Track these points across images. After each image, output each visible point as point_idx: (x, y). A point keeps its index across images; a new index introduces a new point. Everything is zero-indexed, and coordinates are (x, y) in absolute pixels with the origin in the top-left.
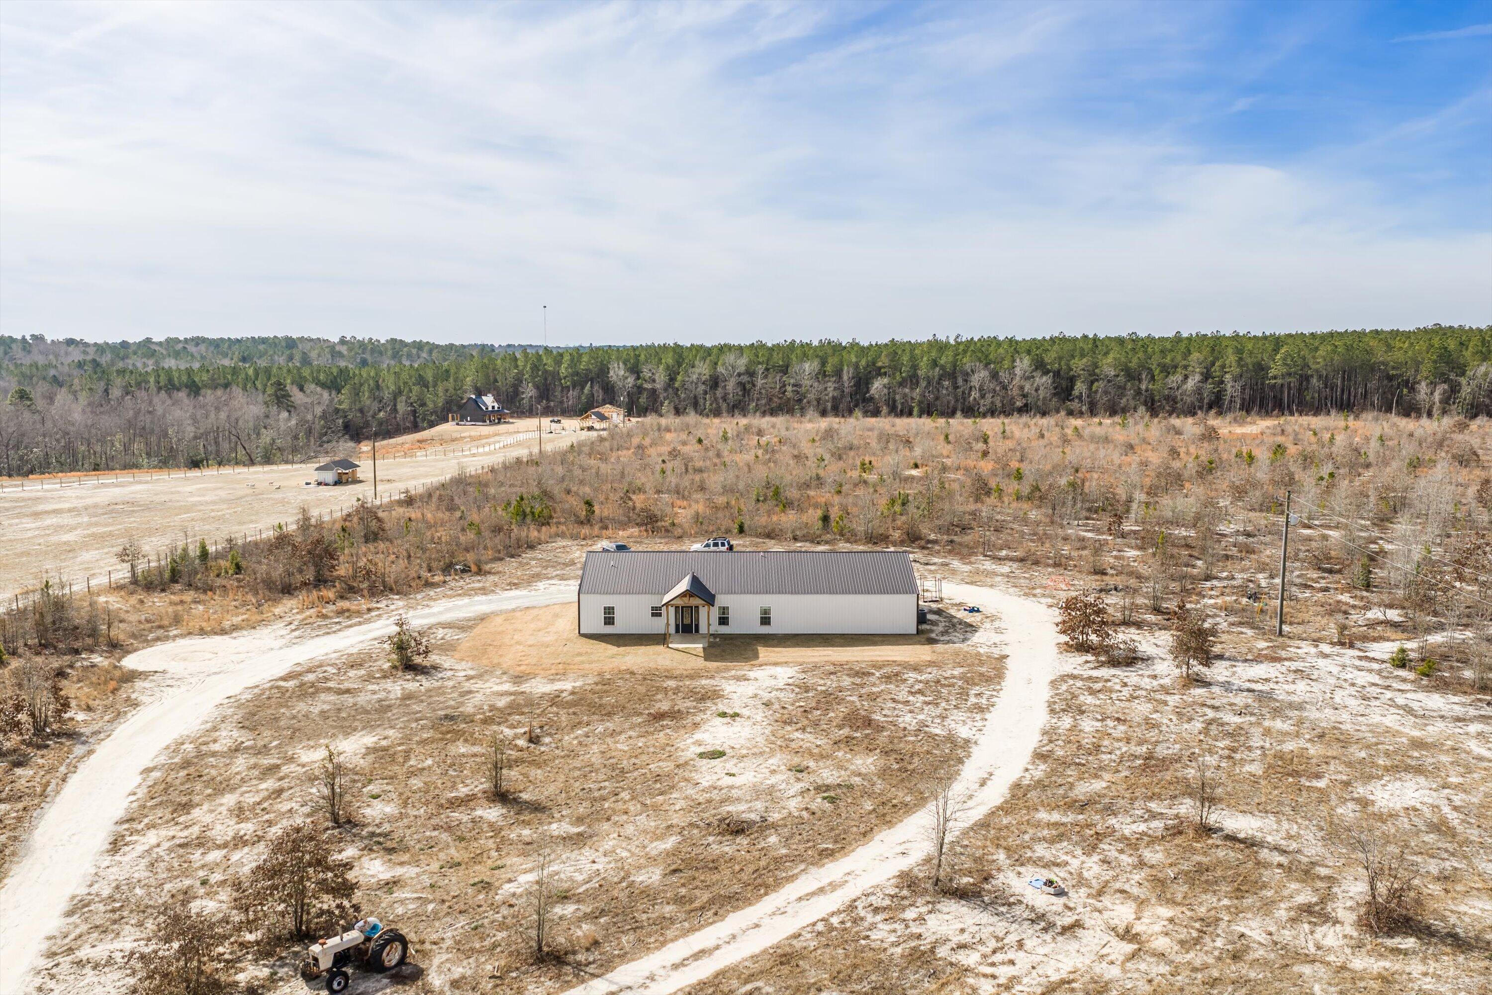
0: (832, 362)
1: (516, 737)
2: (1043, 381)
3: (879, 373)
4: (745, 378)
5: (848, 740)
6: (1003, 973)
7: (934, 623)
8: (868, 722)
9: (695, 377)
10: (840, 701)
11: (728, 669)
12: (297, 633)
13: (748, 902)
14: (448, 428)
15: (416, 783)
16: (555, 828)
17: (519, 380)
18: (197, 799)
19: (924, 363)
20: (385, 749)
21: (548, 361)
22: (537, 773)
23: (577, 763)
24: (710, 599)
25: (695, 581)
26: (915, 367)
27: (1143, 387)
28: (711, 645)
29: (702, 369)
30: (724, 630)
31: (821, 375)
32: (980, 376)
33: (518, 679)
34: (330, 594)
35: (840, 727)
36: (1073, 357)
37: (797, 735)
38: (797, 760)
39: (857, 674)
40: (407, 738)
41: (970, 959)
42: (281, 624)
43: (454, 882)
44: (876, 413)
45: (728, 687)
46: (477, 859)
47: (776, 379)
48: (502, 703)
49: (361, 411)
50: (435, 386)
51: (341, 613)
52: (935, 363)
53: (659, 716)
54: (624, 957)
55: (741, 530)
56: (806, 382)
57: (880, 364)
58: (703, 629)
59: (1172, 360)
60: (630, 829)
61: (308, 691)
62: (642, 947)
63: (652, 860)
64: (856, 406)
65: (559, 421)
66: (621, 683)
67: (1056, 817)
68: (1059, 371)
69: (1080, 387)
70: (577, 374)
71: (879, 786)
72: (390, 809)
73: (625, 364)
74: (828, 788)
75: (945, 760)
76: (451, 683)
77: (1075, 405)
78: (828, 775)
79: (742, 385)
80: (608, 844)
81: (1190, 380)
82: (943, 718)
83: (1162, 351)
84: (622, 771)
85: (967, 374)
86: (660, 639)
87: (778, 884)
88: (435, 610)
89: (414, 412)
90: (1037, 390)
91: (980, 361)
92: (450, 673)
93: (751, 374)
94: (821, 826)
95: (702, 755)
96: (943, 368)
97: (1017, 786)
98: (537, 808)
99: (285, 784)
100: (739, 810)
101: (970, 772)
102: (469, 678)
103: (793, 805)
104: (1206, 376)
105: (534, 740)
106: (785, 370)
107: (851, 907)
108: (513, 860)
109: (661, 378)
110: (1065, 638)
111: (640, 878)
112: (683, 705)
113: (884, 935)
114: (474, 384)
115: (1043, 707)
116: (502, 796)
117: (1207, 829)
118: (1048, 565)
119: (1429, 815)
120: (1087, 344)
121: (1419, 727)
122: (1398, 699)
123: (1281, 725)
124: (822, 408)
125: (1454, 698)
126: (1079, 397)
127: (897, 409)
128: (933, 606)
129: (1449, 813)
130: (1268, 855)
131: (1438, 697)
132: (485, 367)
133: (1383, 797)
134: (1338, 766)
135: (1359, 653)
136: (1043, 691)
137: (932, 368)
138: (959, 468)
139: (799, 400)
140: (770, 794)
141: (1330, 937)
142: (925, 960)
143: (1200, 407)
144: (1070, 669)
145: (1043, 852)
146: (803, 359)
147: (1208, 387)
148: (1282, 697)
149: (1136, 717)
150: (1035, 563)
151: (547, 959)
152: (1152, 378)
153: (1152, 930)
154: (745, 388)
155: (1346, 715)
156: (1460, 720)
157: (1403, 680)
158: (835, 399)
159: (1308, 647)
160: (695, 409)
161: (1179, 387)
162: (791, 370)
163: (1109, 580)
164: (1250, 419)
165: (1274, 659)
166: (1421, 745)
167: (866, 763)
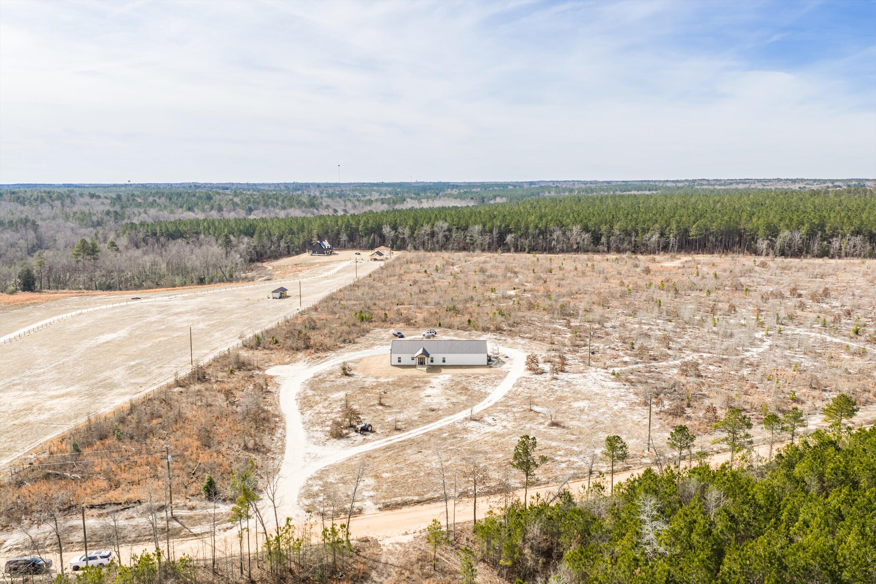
0: (489, 225)
1: (381, 392)
2: (587, 236)
3: (510, 232)
4: (447, 233)
5: (461, 393)
6: (478, 431)
7: (493, 361)
8: (467, 389)
9: (423, 232)
10: (460, 384)
11: (433, 375)
12: (309, 364)
13: (434, 422)
14: (306, 256)
15: (361, 402)
16: (394, 410)
17: (338, 233)
18: (312, 405)
19: (532, 226)
20: (349, 395)
21: (353, 223)
22: (387, 400)
23: (396, 398)
24: (428, 355)
25: (424, 350)
26: (527, 228)
28: (428, 368)
29: (427, 228)
30: (432, 364)
31: (483, 233)
32: (558, 233)
33: (377, 378)
34: (313, 351)
35: (459, 390)
36: (602, 223)
37: (449, 392)
38: (447, 397)
39: (467, 377)
40: (354, 393)
41: (473, 429)
42: (302, 361)
43: (376, 419)
44: (509, 251)
45: (433, 380)
46: (379, 415)
47: (461, 234)
48: (375, 384)
50: (298, 234)
51: (319, 357)
52: (536, 227)
53: (415, 387)
54: (411, 429)
55: (440, 325)
56: (476, 236)
57: (510, 227)
58: (426, 364)
59: (648, 225)
60: (410, 410)
61: (323, 381)
62: (414, 428)
63: (415, 415)
64: (500, 246)
65: (359, 254)
66: (404, 379)
67: (501, 408)
68: (595, 231)
69: (603, 239)
70: (367, 229)
71: (465, 402)
73: (390, 225)
74: (453, 403)
75: (482, 397)
76: (359, 379)
77: (601, 247)
78: (454, 400)
79: (446, 236)
80: (406, 413)
81: (654, 236)
82: (485, 388)
83: (643, 221)
84: (407, 399)
85: (552, 232)
86: (414, 366)
87: (440, 419)
88: (345, 356)
89: (288, 247)
90: (584, 240)
91: (558, 226)
92: (358, 376)
93: (449, 230)
94: (451, 410)
95: (425, 396)
96: (540, 229)
97: (496, 402)
98: (389, 407)
99: (331, 402)
100: (434, 407)
101: (486, 400)
102: (364, 378)
103: (445, 406)
104: (662, 235)
105: (385, 393)
106: (466, 229)
107: (454, 422)
108: (387, 416)
109: (407, 232)
110: (526, 367)
111: (413, 418)
112: (421, 385)
113: (459, 426)
114: (318, 235)
115: (512, 385)
116: (381, 404)
117: (531, 410)
118: (538, 340)
119: (582, 408)
120: (609, 217)
121: (601, 390)
122: (603, 383)
123: (567, 390)
124: (483, 247)
125: (617, 383)
126: (603, 244)
127: (518, 249)
128: (496, 356)
129: (587, 408)
130: (540, 415)
131: (614, 383)
132: (322, 225)
133: (575, 405)
134: (572, 399)
135: (606, 371)
136: (514, 381)
137: (535, 230)
138: (531, 290)
139: (473, 244)
140: (441, 404)
141: (541, 427)
142: (465, 429)
143: (659, 250)
144: (524, 375)
145: (495, 414)
146: (475, 223)
147: (663, 240)
148: (574, 383)
149: (533, 388)
150: (535, 339)
151: (397, 429)
152: (637, 235)
153: (510, 426)
154: (447, 238)
155: (585, 387)
156: (613, 388)
157: (610, 378)
158: (489, 244)
159: (594, 369)
160: (424, 248)
161: (649, 240)
162: (469, 229)
163: (554, 347)
164: (678, 256)
165: (581, 373)
166: (596, 394)
167: (464, 398)
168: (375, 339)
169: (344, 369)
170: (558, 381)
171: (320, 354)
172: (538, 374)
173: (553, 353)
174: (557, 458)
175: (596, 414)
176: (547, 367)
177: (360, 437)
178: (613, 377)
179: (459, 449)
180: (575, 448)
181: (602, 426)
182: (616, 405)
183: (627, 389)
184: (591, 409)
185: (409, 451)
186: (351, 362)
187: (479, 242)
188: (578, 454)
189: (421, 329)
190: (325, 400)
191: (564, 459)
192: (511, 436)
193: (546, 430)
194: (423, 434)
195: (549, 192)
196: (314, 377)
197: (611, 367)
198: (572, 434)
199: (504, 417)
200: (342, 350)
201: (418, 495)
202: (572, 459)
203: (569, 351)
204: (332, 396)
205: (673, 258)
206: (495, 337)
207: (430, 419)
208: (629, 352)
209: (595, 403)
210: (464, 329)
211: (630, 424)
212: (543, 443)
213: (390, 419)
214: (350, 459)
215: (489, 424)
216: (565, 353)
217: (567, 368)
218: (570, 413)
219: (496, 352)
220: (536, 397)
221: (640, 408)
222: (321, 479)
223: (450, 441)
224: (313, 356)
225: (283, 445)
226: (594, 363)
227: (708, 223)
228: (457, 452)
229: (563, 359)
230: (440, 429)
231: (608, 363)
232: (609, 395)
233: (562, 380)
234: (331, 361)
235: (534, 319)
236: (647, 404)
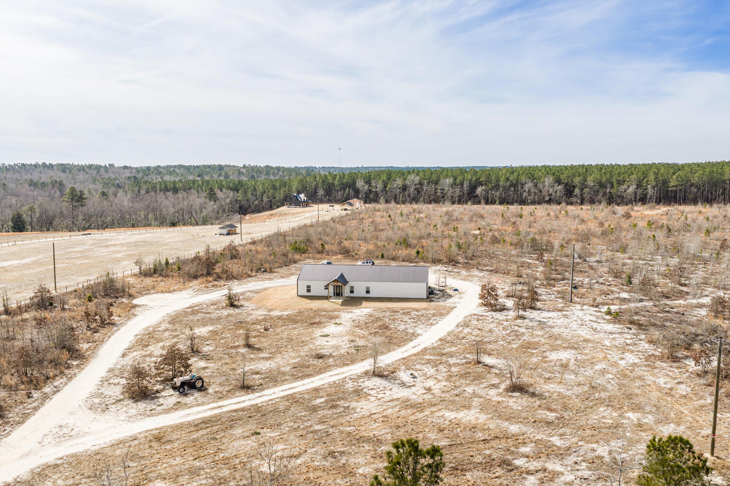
0: (460, 178)
1: (261, 329)
2: (559, 188)
3: (481, 184)
4: (418, 186)
5: (376, 333)
6: (380, 396)
7: (436, 294)
8: (387, 328)
9: (395, 185)
10: (381, 320)
11: (347, 309)
12: (196, 293)
13: (314, 376)
14: (284, 209)
15: (222, 341)
16: (262, 355)
17: (316, 187)
18: (150, 344)
19: (502, 179)
20: (215, 331)
21: (330, 178)
22: (263, 340)
23: (278, 337)
25: (340, 275)
26: (498, 181)
27: (608, 190)
28: (346, 301)
29: (399, 182)
30: (352, 295)
31: (454, 185)
32: (529, 185)
33: (270, 310)
34: (210, 279)
35: (375, 329)
36: (575, 176)
37: (359, 331)
38: (353, 338)
39: (394, 312)
40: (224, 328)
41: (372, 392)
42: (191, 289)
44: (479, 203)
45: (343, 315)
46: (234, 362)
47: (432, 186)
48: (260, 318)
49: (247, 200)
51: (213, 286)
52: (507, 179)
53: (313, 324)
54: (268, 388)
55: (383, 256)
56: (447, 188)
57: (481, 180)
58: (344, 294)
59: (623, 178)
60: (286, 356)
61: (195, 312)
62: (275, 386)
63: (289, 365)
64: (470, 199)
65: (333, 206)
66: (306, 313)
67: (431, 357)
68: (567, 183)
69: (577, 191)
70: (343, 184)
71: (377, 347)
72: (211, 348)
73: (364, 180)
74: (358, 346)
75: (406, 340)
76: (245, 311)
77: (574, 199)
78: (361, 343)
79: (417, 189)
80: (277, 360)
81: (630, 188)
82: (415, 327)
83: (618, 174)
84: (292, 340)
85: (523, 184)
86: (325, 298)
87: (325, 372)
88: (249, 286)
89: (271, 201)
90: (556, 192)
91: (529, 178)
92: (246, 308)
93: (421, 184)
94: (349, 357)
95: (321, 336)
96: (512, 182)
97: (426, 348)
98: (259, 349)
99: (179, 340)
100: (324, 352)
102: (252, 310)
103: (343, 351)
104: (639, 186)
105: (267, 330)
106: (437, 183)
107: (345, 378)
108: (245, 363)
109: (380, 186)
110: (480, 301)
111: (283, 369)
112: (324, 320)
113: (350, 385)
114: (296, 189)
115: (455, 324)
116: (248, 346)
117: (479, 362)
118: (501, 273)
119: (564, 362)
120: (583, 170)
121: (592, 335)
122: (595, 325)
123: (539, 333)
124: (453, 200)
125: (617, 326)
126: (576, 196)
127: (489, 201)
128: (442, 288)
129: (572, 361)
130: (494, 371)
131: (611, 325)
132: (302, 180)
133: (553, 356)
134: (547, 346)
135: (597, 309)
136: (460, 319)
137: (506, 182)
139: (443, 197)
140: (337, 348)
141: (493, 392)
142: (358, 392)
143: (635, 201)
144: (476, 312)
145: (418, 367)
146: (446, 177)
147: (640, 191)
148: (550, 324)
149: (487, 329)
150: (497, 272)
151: (245, 387)
152: (612, 187)
153: (437, 388)
154: (418, 191)
155: (568, 330)
156: (611, 333)
157: (604, 319)
158: (460, 196)
159: (578, 307)
160: (395, 201)
161: (625, 191)
162: (440, 183)
163: (521, 280)
164: (658, 207)
165: (560, 311)
166: (586, 341)
167: (377, 340)
169: (230, 298)
170: (526, 320)
172: (496, 311)
173: (520, 287)
174: (519, 462)
175: (589, 372)
176: (510, 303)
178: (608, 317)
179: (331, 430)
180: (556, 441)
181: (603, 395)
182: (622, 359)
183: (633, 334)
184: (580, 364)
185: (238, 432)
187: (449, 194)
191: (534, 465)
192: (434, 409)
193: (500, 399)
194: (283, 397)
196: (189, 308)
197: (604, 304)
198: (550, 410)
199: (431, 371)
200: (250, 279)
202: (550, 466)
203: (542, 284)
205: (651, 208)
206: (446, 269)
207: (310, 370)
208: (625, 287)
209: (586, 354)
211: (655, 394)
212: (492, 426)
213: (245, 368)
214: (119, 443)
215: (403, 384)
216: (536, 287)
217: (539, 304)
218: (545, 370)
219: (443, 284)
220: (489, 343)
221: (664, 365)
223: (322, 413)
224: (209, 284)
225: (35, 410)
226: (577, 299)
227: (689, 175)
228: (324, 437)
229: (533, 293)
230: (316, 390)
231: (599, 300)
232: (607, 343)
233: (531, 320)
235: (498, 252)
236: (675, 359)
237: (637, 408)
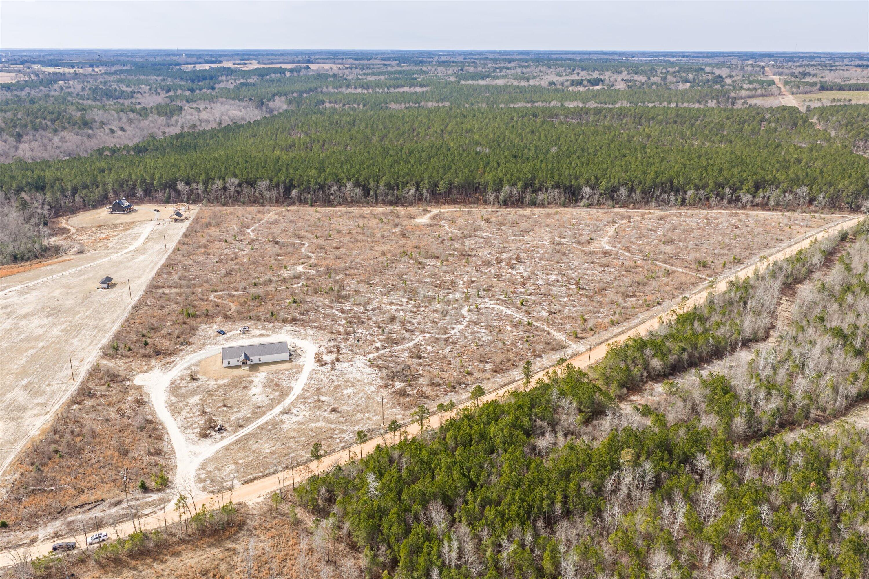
0: (275, 180)
1: (222, 394)
3: (294, 187)
4: (238, 188)
5: (275, 389)
6: (289, 421)
7: (293, 355)
8: (278, 385)
9: (216, 186)
10: (273, 380)
11: (254, 374)
12: (163, 371)
13: (262, 417)
14: (106, 214)
15: (211, 405)
16: (235, 410)
17: (134, 185)
18: (179, 411)
19: (312, 181)
20: (201, 399)
21: (147, 178)
22: (228, 401)
23: (233, 398)
24: (248, 357)
26: (309, 182)
28: (250, 368)
29: (219, 183)
30: (252, 364)
31: (270, 188)
32: (334, 189)
33: (216, 380)
34: (162, 357)
36: (370, 178)
38: (267, 394)
39: (277, 373)
40: (204, 396)
41: (286, 420)
42: (156, 368)
43: (225, 419)
44: (293, 203)
45: (255, 379)
46: (226, 416)
47: (250, 189)
48: (216, 386)
51: (168, 363)
53: (244, 388)
54: (248, 425)
55: (250, 317)
56: (264, 190)
57: (294, 182)
58: (248, 364)
59: (406, 179)
60: (245, 409)
62: (250, 424)
63: (249, 413)
64: (286, 200)
65: (158, 211)
66: (235, 379)
67: (301, 400)
68: (365, 185)
69: (372, 193)
70: (162, 184)
71: (279, 398)
72: (210, 410)
73: (183, 181)
75: (289, 392)
76: (204, 382)
77: (370, 200)
78: (272, 397)
79: (237, 191)
80: (243, 411)
81: (412, 190)
82: (290, 383)
83: (403, 175)
84: (241, 399)
85: (330, 186)
86: (239, 367)
87: (265, 414)
88: (187, 360)
89: (84, 201)
90: (356, 194)
91: (334, 181)
92: (202, 380)
93: (240, 185)
94: (270, 405)
95: (252, 395)
96: (320, 184)
97: (298, 395)
98: (231, 407)
99: (191, 407)
100: (260, 404)
101: (292, 393)
103: (267, 403)
104: (417, 189)
105: (225, 394)
106: (254, 184)
107: (274, 416)
108: (231, 415)
109: (201, 187)
110: (315, 360)
111: (248, 416)
112: (248, 384)
113: (277, 419)
114: (113, 189)
115: (306, 378)
116: (225, 406)
117: (319, 400)
118: (322, 329)
119: (349, 394)
120: (376, 171)
121: (361, 377)
122: (363, 370)
123: (341, 379)
124: (271, 202)
125: (371, 369)
126: (371, 197)
127: (302, 202)
128: (294, 349)
129: (352, 394)
130: (325, 403)
131: (369, 369)
133: (346, 392)
134: (343, 387)
135: (365, 358)
136: (308, 374)
137: (315, 184)
138: (316, 266)
139: (262, 199)
140: (263, 401)
141: (326, 413)
142: (281, 421)
143: (415, 202)
144: (314, 368)
145: (298, 406)
146: (262, 179)
147: (418, 193)
148: (345, 371)
149: (320, 379)
150: (320, 329)
151: (240, 426)
152: (398, 189)
153: (307, 414)
154: (238, 193)
155: (352, 375)
156: (368, 374)
157: (367, 365)
158: (276, 198)
159: (358, 357)
160: (218, 202)
161: (407, 193)
162: (258, 184)
163: (333, 336)
165: (350, 361)
166: (358, 381)
167: (277, 394)
168: (205, 338)
169: (191, 376)
170: (336, 371)
171: (168, 359)
172: (322, 365)
173: (332, 343)
174: (335, 436)
175: (356, 398)
176: (328, 358)
177: (218, 436)
178: (369, 363)
179: (279, 437)
180: (345, 428)
182: (369, 389)
183: (376, 374)
184: (355, 394)
185: (251, 442)
186: (194, 365)
187: (267, 196)
188: (345, 432)
189: (236, 322)
190: (187, 405)
191: (339, 436)
193: (328, 415)
194: (257, 428)
195: (327, 87)
196: (172, 384)
197: (369, 353)
198: (343, 417)
199: (303, 407)
200: (183, 353)
201: (261, 472)
203: (343, 339)
204: (190, 402)
206: (292, 328)
207: (259, 415)
208: (381, 337)
209: (357, 389)
210: (269, 321)
212: (326, 426)
213: (233, 417)
214: (217, 453)
215: (295, 415)
216: (340, 342)
217: (341, 357)
218: (342, 399)
219: (294, 345)
220: (322, 388)
221: (382, 390)
222: (204, 469)
223: (273, 431)
224: (164, 362)
225: (172, 447)
226: (358, 351)
228: (278, 439)
229: (338, 347)
230: (266, 423)
231: (367, 350)
232: (366, 381)
233: (338, 370)
234: (178, 366)
235: (318, 304)
236: (386, 386)
237: (369, 412)
